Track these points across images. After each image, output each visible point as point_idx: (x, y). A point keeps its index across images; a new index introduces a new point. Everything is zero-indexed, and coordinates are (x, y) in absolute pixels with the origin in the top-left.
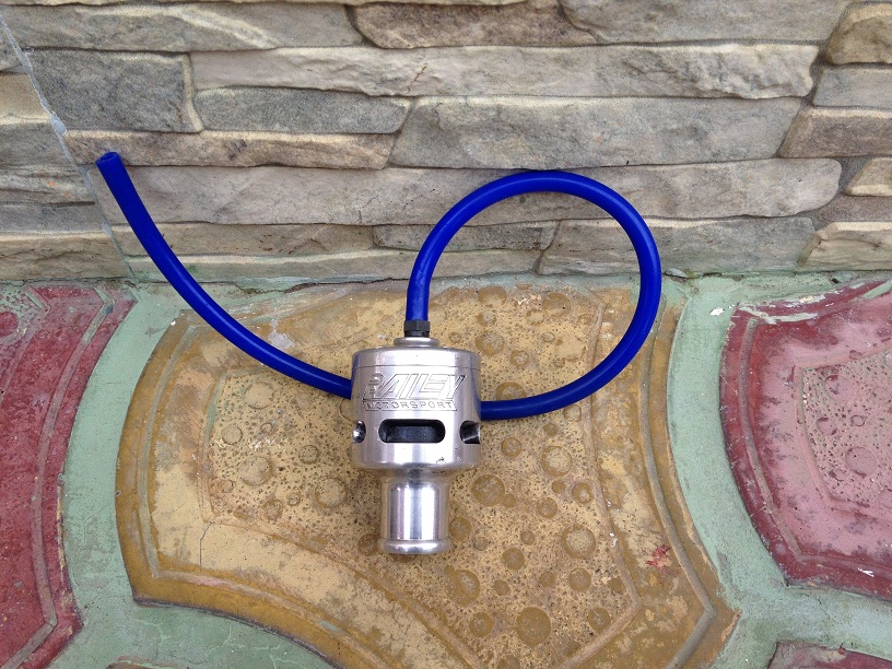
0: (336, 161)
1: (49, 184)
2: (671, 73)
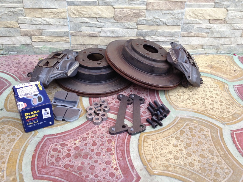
0: (203, 36)
1: (176, 39)
2: (232, 26)
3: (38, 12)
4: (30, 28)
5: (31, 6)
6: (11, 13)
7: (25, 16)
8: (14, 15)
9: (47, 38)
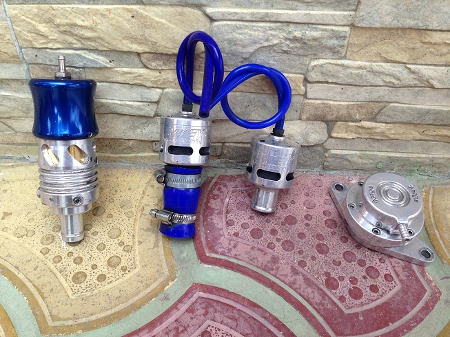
3: (402, 42)
4: (345, 96)
5: (388, 21)
6: (292, 45)
7: (345, 58)
8: (301, 52)
9: (390, 129)
